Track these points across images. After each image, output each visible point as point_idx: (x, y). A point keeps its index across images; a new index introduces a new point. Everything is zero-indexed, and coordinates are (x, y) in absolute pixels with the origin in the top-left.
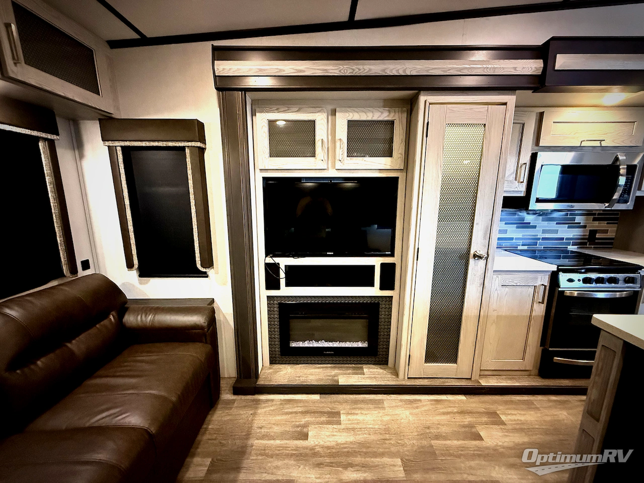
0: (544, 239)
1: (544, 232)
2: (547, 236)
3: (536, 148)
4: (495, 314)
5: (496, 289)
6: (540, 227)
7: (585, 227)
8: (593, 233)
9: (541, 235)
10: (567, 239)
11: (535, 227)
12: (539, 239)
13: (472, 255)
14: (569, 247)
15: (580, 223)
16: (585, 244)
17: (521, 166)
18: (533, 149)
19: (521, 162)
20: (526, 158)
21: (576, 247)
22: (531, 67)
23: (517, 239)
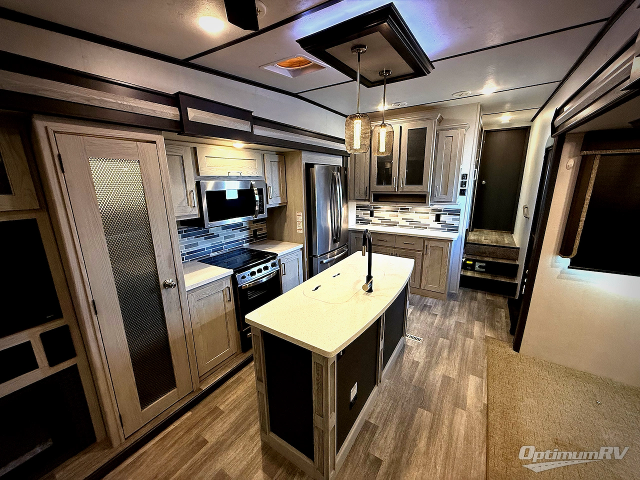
0: (227, 243)
1: (226, 238)
2: (228, 240)
3: (198, 177)
4: (199, 325)
5: (194, 306)
6: (222, 235)
7: (249, 229)
8: (255, 231)
9: (224, 241)
10: (241, 240)
11: (218, 236)
12: (223, 244)
13: (162, 286)
14: (244, 245)
15: (246, 227)
16: (252, 240)
17: (190, 193)
18: (196, 178)
19: (189, 189)
20: (192, 186)
21: (248, 244)
22: (169, 112)
23: (207, 248)
